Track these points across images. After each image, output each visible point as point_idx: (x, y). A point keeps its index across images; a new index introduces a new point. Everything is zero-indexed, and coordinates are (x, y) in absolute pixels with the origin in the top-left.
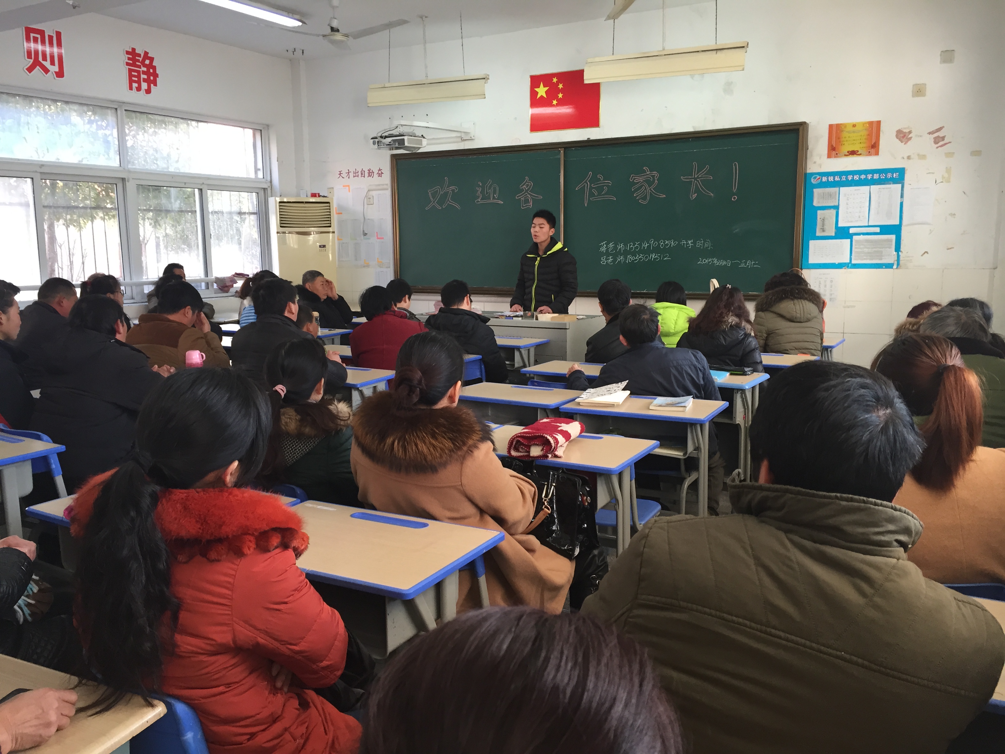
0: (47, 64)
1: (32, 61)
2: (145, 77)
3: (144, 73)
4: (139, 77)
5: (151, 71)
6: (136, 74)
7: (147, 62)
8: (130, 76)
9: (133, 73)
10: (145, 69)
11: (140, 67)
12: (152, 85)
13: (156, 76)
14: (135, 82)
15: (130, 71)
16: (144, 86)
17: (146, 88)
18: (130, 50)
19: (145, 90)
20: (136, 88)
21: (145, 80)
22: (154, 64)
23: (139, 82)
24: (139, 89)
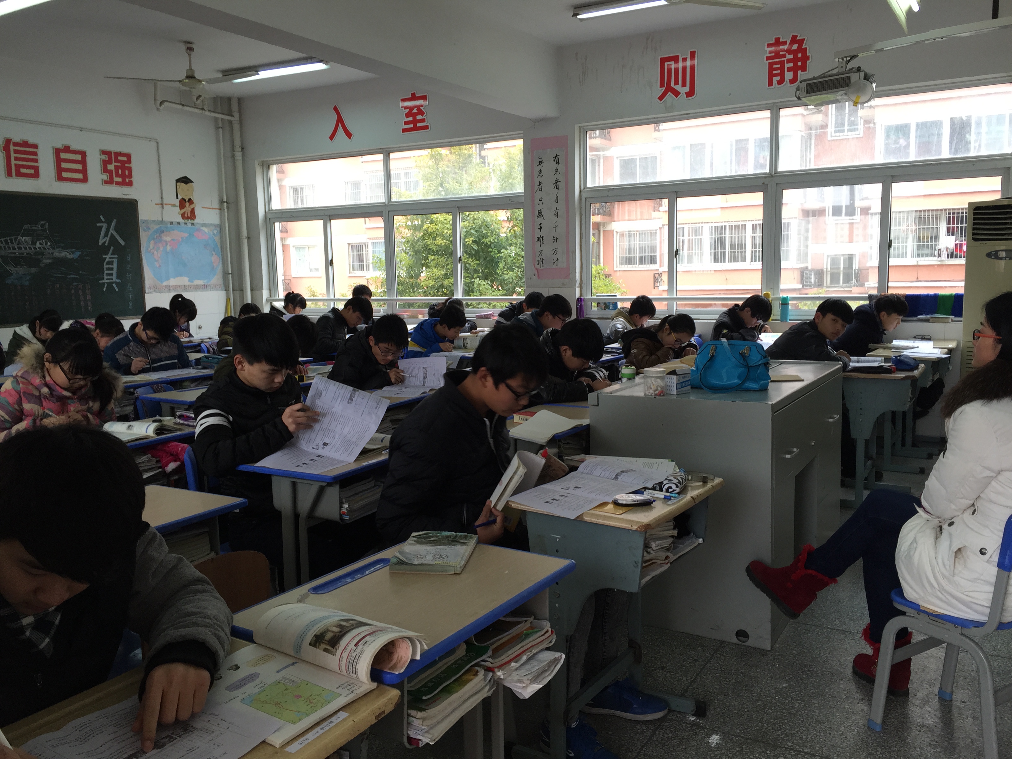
0: (678, 88)
1: (664, 89)
2: (791, 65)
3: (789, 61)
4: (782, 69)
5: (800, 55)
6: (779, 66)
7: (795, 47)
8: (771, 69)
9: (774, 66)
10: (791, 56)
11: (784, 56)
12: (800, 72)
13: (805, 58)
14: (776, 75)
15: (771, 65)
16: (789, 75)
17: (791, 77)
18: (774, 42)
19: (790, 80)
20: (777, 81)
21: (789, 69)
22: (804, 47)
23: (782, 75)
24: (780, 82)
